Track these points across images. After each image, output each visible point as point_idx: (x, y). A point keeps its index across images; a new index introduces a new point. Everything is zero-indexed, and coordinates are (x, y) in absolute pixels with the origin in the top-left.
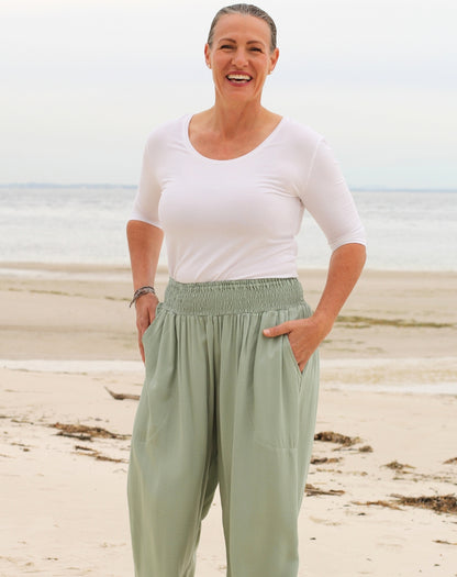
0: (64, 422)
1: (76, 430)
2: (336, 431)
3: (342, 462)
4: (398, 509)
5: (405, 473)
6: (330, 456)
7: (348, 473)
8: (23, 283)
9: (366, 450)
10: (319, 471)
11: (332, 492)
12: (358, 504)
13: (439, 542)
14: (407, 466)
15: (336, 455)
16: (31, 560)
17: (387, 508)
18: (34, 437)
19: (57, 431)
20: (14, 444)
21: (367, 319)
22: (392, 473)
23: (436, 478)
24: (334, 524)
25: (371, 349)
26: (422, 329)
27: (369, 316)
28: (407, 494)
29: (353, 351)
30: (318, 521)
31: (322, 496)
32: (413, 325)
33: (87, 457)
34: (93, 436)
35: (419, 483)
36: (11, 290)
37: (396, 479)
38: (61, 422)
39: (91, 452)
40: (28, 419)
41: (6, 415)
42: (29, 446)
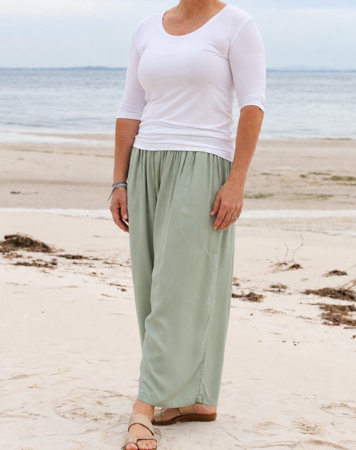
8: (89, 150)
20: (111, 284)
36: (81, 154)
40: (116, 261)
41: (99, 258)
42: (125, 286)
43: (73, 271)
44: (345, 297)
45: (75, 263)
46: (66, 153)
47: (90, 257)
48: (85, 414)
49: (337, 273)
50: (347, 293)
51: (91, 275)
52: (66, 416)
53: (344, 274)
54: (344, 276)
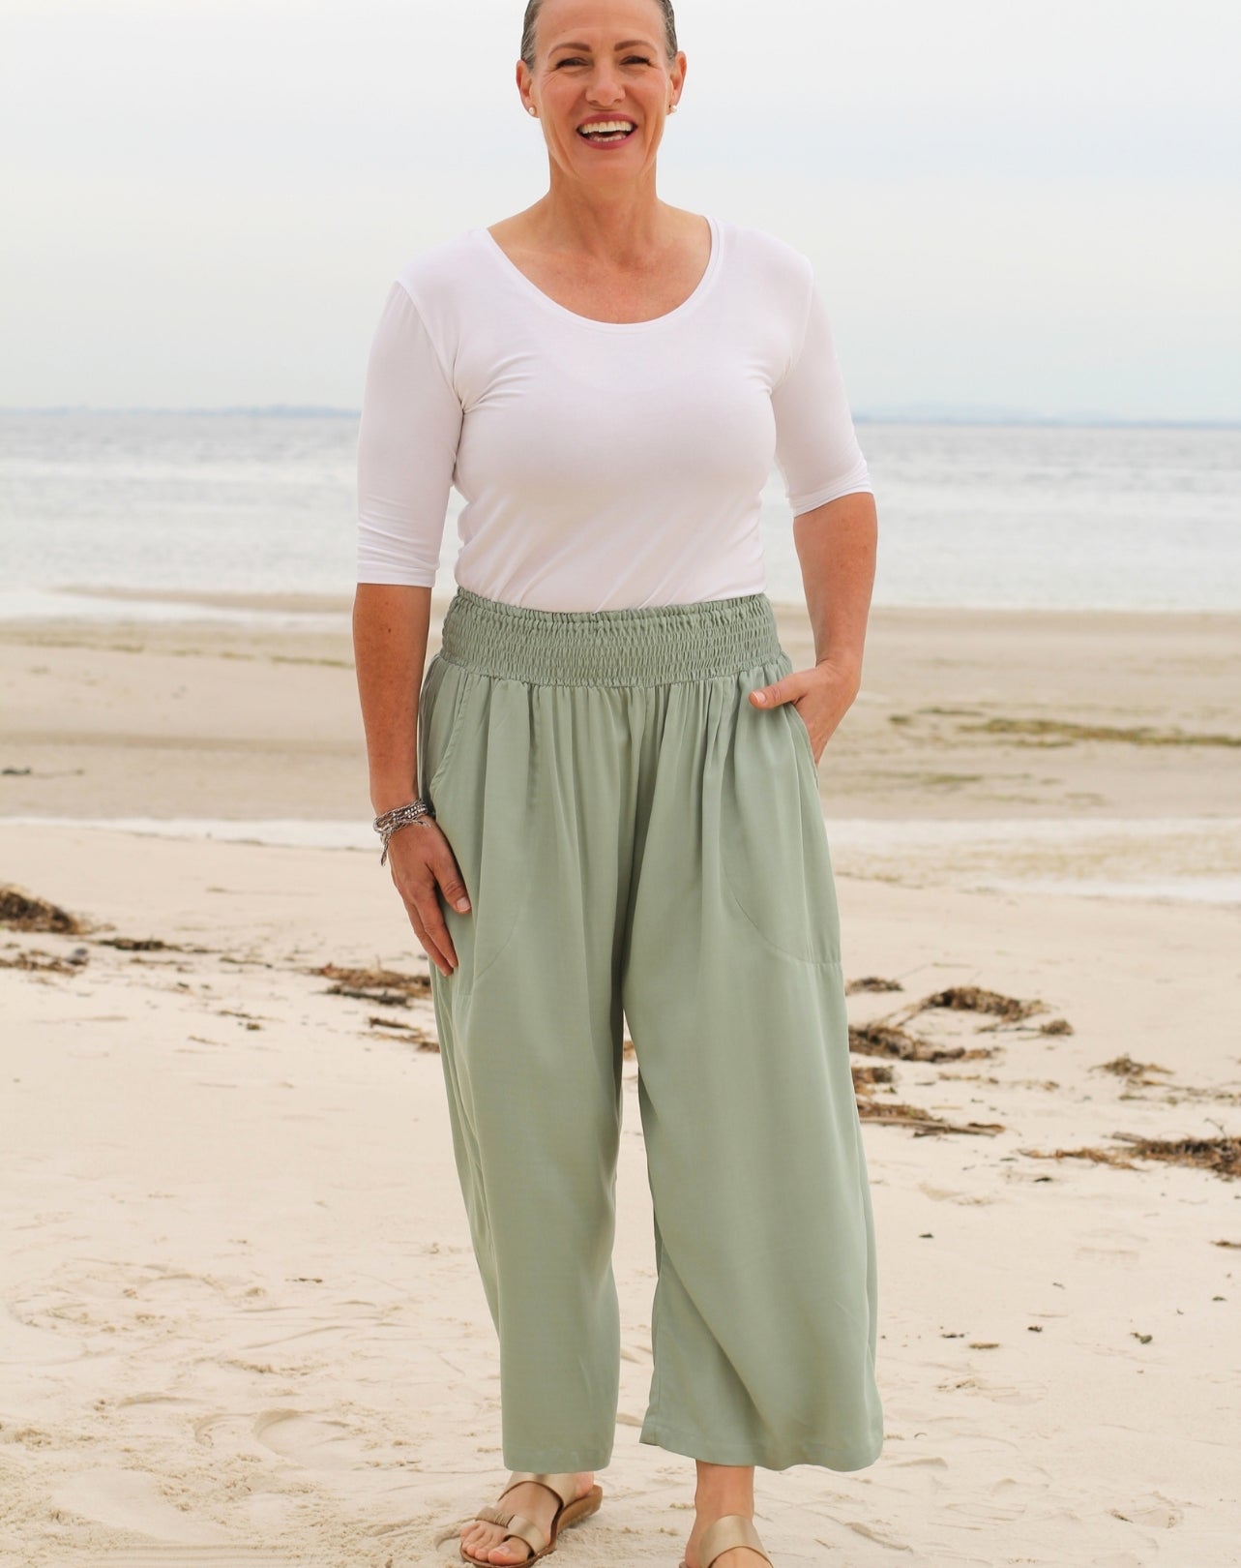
0: (344, 962)
1: (369, 980)
2: (986, 986)
3: (1000, 1057)
4: (1130, 1167)
5: (1148, 1083)
6: (971, 1043)
7: (1014, 1084)
8: (256, 641)
9: (1058, 1029)
10: (945, 1078)
11: (975, 1129)
12: (1033, 1155)
13: (1224, 1244)
14: (1154, 1068)
15: (985, 1042)
16: (258, 1283)
17: (1103, 1166)
18: (272, 997)
19: (327, 983)
20: (224, 1013)
21: (1065, 728)
22: (1117, 1084)
23: (1222, 1097)
24: (978, 1202)
25: (1073, 796)
26: (1197, 750)
27: (1071, 718)
28: (1151, 1134)
29: (1033, 801)
30: (939, 1195)
31: (951, 1137)
32: (1176, 740)
33: (396, 1044)
34: (412, 995)
35: (1182, 1108)
37: (1125, 1098)
38: (338, 963)
39: (406, 1033)
40: (259, 956)
41: (210, 947)
42: (260, 1018)
43: (127, 980)
44: (876, 1048)
45: (138, 961)
46: (182, 653)
47: (188, 945)
48: (85, 1315)
49: (873, 986)
50: (882, 1036)
51: (175, 990)
52: (34, 1322)
53: (893, 987)
54: (893, 995)
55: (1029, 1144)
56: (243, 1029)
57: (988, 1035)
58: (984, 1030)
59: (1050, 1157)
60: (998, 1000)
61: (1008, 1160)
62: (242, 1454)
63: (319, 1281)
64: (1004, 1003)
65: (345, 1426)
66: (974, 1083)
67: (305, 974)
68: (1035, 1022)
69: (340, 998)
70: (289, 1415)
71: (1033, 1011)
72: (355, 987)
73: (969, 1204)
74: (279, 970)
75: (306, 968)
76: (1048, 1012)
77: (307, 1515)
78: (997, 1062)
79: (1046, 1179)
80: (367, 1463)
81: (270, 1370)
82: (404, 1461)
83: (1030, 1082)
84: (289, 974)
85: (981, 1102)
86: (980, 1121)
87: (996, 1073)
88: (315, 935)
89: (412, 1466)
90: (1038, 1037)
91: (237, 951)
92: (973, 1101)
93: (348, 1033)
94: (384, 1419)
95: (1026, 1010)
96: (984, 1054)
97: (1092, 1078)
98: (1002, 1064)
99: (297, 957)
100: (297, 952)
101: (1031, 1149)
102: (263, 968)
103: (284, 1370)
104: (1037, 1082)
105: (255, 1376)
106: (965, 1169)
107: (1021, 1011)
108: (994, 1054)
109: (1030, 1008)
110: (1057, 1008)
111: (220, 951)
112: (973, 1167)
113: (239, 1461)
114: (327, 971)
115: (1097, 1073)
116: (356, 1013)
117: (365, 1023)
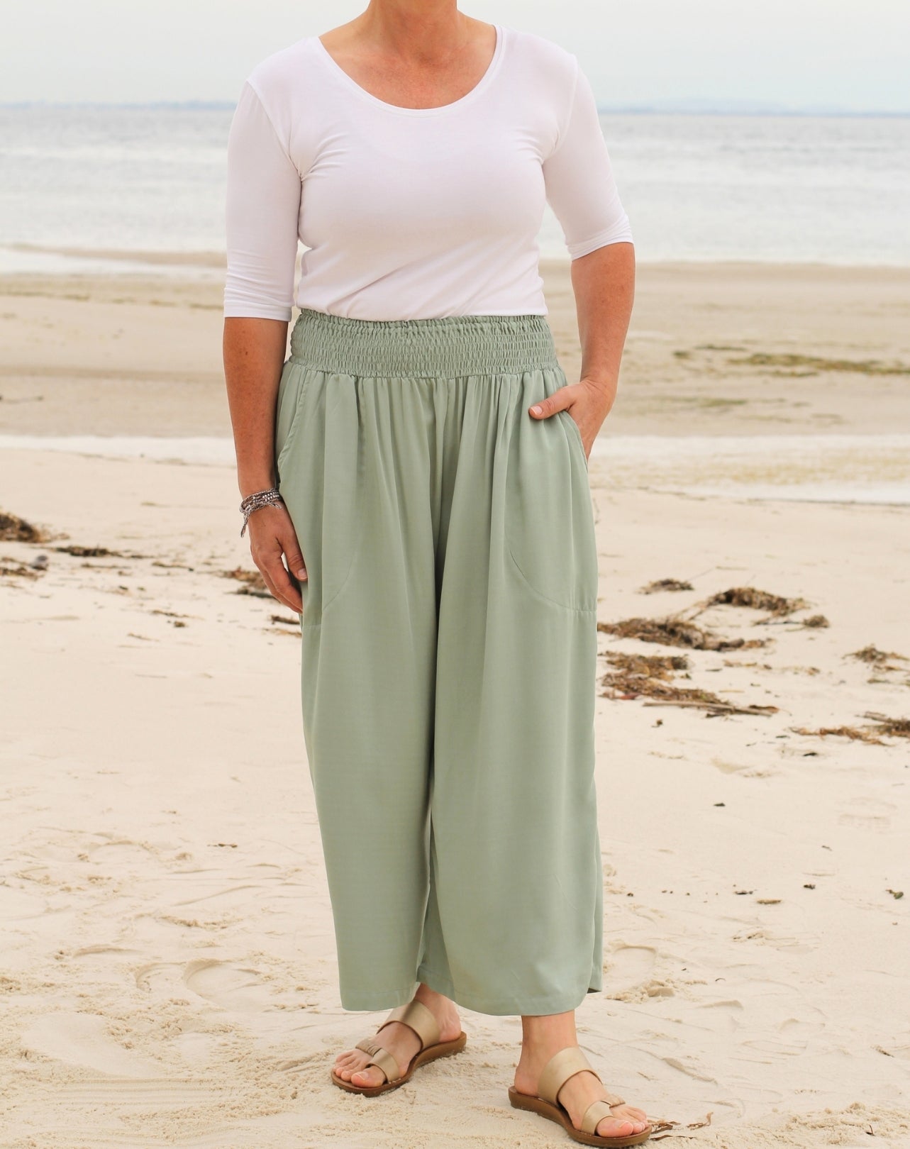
2: (759, 587)
3: (772, 646)
4: (879, 743)
5: (890, 669)
6: (749, 634)
7: (784, 670)
8: (177, 290)
9: (817, 623)
10: (730, 665)
11: (755, 710)
12: (802, 732)
14: (894, 656)
15: (759, 633)
16: (186, 848)
17: (858, 742)
18: (194, 597)
19: (237, 585)
20: (156, 612)
21: (811, 360)
22: (865, 669)
24: (759, 775)
25: (817, 417)
27: (815, 353)
28: (895, 714)
29: (788, 421)
30: (728, 768)
31: (738, 718)
33: (293, 639)
37: (872, 681)
38: (244, 567)
40: (184, 561)
41: (144, 553)
42: (185, 616)
43: (78, 583)
45: (88, 566)
47: (127, 551)
48: (47, 877)
51: (115, 592)
52: (7, 883)
55: (798, 724)
56: (171, 626)
57: (762, 627)
58: (758, 623)
59: (815, 734)
60: (769, 598)
61: (782, 737)
62: (175, 999)
63: (234, 846)
64: (774, 601)
65: (257, 973)
66: (751, 669)
67: (221, 577)
68: (799, 616)
69: (248, 597)
70: (212, 964)
71: (797, 607)
72: (259, 588)
73: (752, 776)
74: (199, 573)
75: (220, 571)
76: (809, 608)
77: (227, 1052)
78: (770, 650)
79: (813, 754)
80: (275, 1006)
81: (196, 925)
82: (305, 1004)
83: (796, 669)
84: (207, 577)
85: (759, 685)
86: (758, 704)
87: (769, 660)
88: (227, 542)
89: (311, 1009)
90: (801, 629)
91: (166, 556)
92: (752, 685)
93: (255, 629)
94: (288, 968)
95: (791, 606)
96: (759, 644)
97: (845, 664)
98: (774, 652)
99: (213, 561)
100: (213, 557)
101: (800, 727)
102: (186, 571)
103: (207, 924)
104: (802, 669)
105: (184, 929)
106: (748, 745)
107: (787, 608)
108: (767, 644)
109: (794, 605)
110: (816, 605)
111: (152, 557)
112: (755, 744)
113: (172, 1006)
114: (237, 574)
115: (849, 659)
116: (261, 610)
117: (268, 620)
